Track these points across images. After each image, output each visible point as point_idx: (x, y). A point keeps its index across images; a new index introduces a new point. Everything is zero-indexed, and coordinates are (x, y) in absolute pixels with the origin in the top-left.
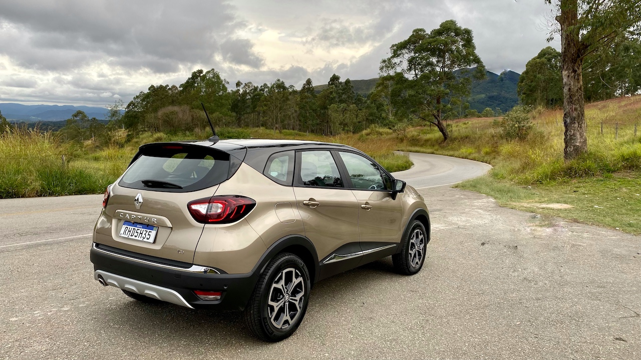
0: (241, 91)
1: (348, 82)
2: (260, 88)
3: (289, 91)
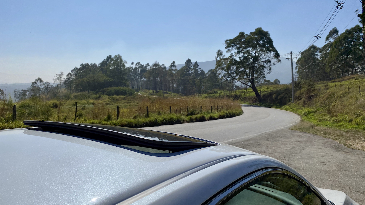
0: (134, 68)
1: (196, 63)
2: (145, 65)
3: (161, 68)
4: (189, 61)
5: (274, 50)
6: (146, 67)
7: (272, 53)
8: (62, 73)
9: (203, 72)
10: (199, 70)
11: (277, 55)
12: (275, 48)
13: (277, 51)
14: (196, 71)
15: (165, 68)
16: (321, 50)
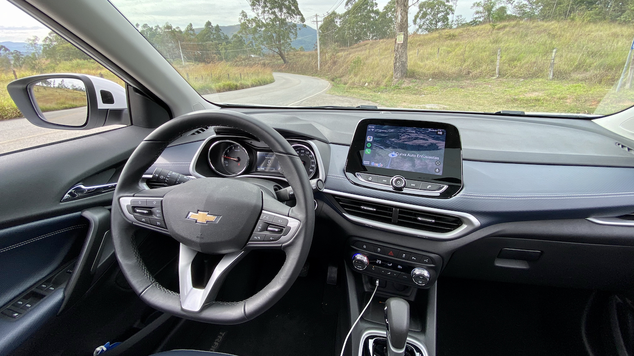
1: (218, 26)
2: (154, 28)
3: (176, 31)
4: (209, 24)
5: (299, 13)
6: (156, 29)
7: (298, 17)
8: (36, 38)
9: (226, 38)
10: (222, 35)
11: (303, 20)
12: (300, 12)
13: (302, 15)
14: (219, 36)
15: (180, 32)
16: (341, 17)
